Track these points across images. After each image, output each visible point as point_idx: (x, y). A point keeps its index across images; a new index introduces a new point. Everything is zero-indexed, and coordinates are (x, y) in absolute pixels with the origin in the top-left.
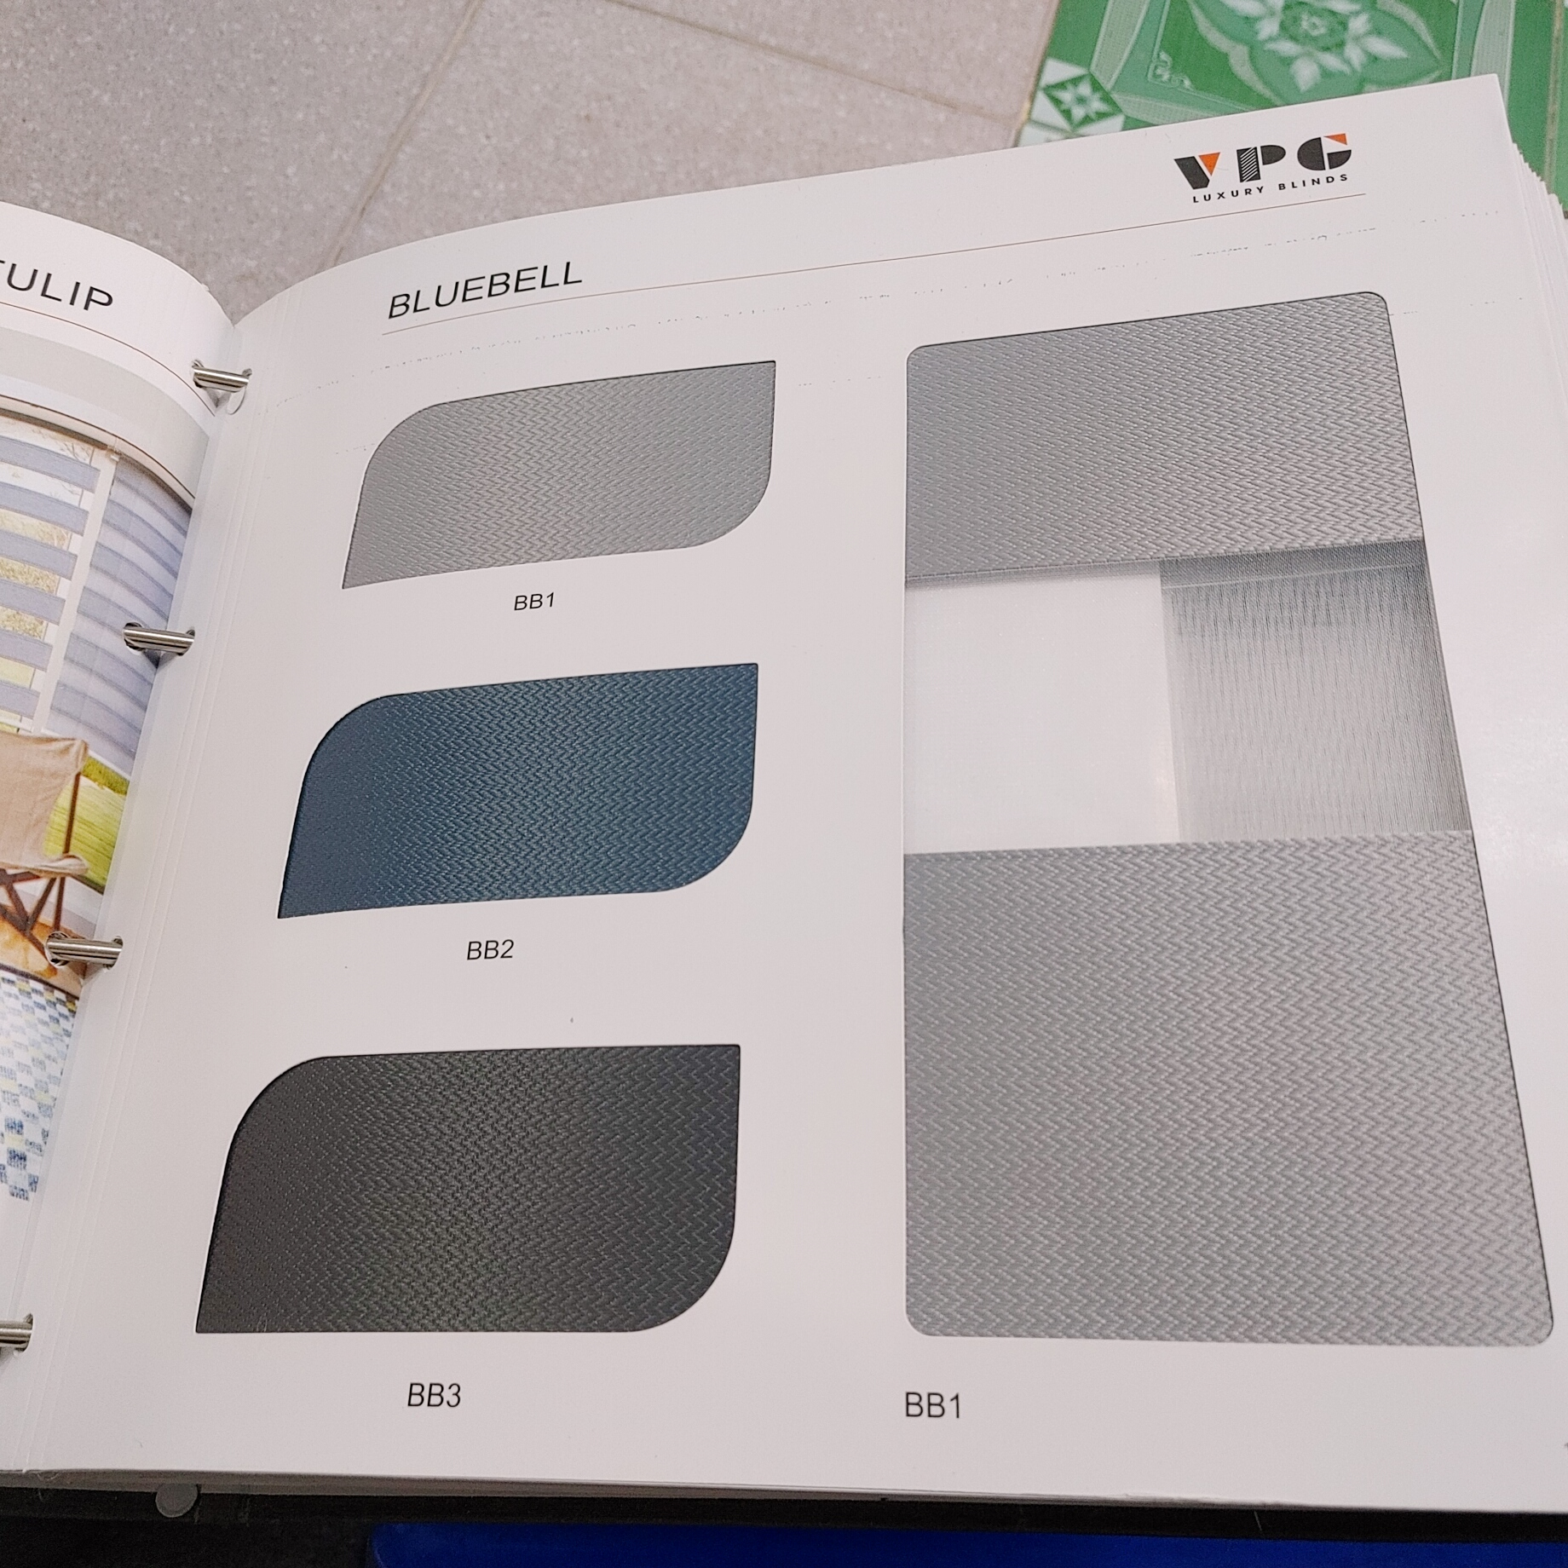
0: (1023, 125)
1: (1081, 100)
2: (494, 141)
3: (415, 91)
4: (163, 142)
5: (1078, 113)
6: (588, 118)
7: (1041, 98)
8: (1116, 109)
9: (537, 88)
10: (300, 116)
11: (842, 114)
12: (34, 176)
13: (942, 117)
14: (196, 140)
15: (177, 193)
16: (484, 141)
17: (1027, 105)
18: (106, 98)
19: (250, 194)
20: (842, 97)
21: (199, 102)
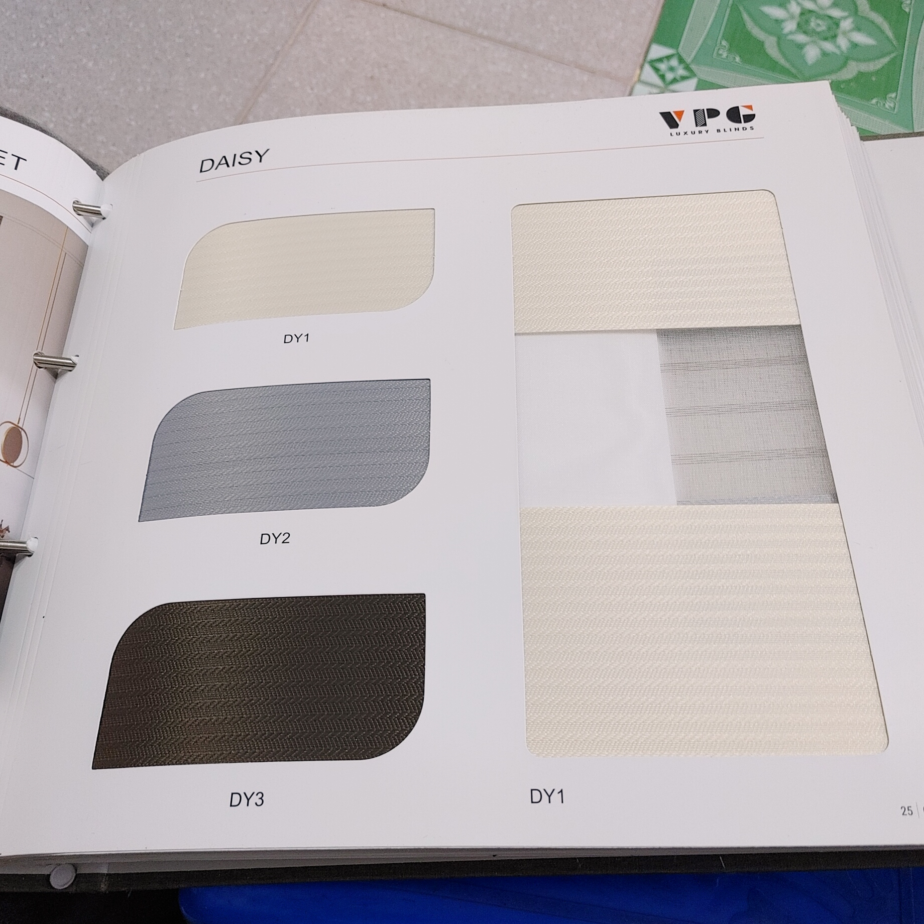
0: (635, 83)
1: (672, 69)
2: (316, 91)
3: (271, 61)
4: (122, 90)
5: (669, 76)
6: (372, 77)
7: (647, 68)
8: (692, 74)
9: (343, 60)
10: (202, 75)
11: (525, 76)
12: (46, 109)
13: (585, 78)
14: (141, 89)
15: (128, 120)
16: (310, 91)
17: (638, 72)
18: (90, 64)
19: (170, 120)
20: (525, 66)
21: (144, 67)
